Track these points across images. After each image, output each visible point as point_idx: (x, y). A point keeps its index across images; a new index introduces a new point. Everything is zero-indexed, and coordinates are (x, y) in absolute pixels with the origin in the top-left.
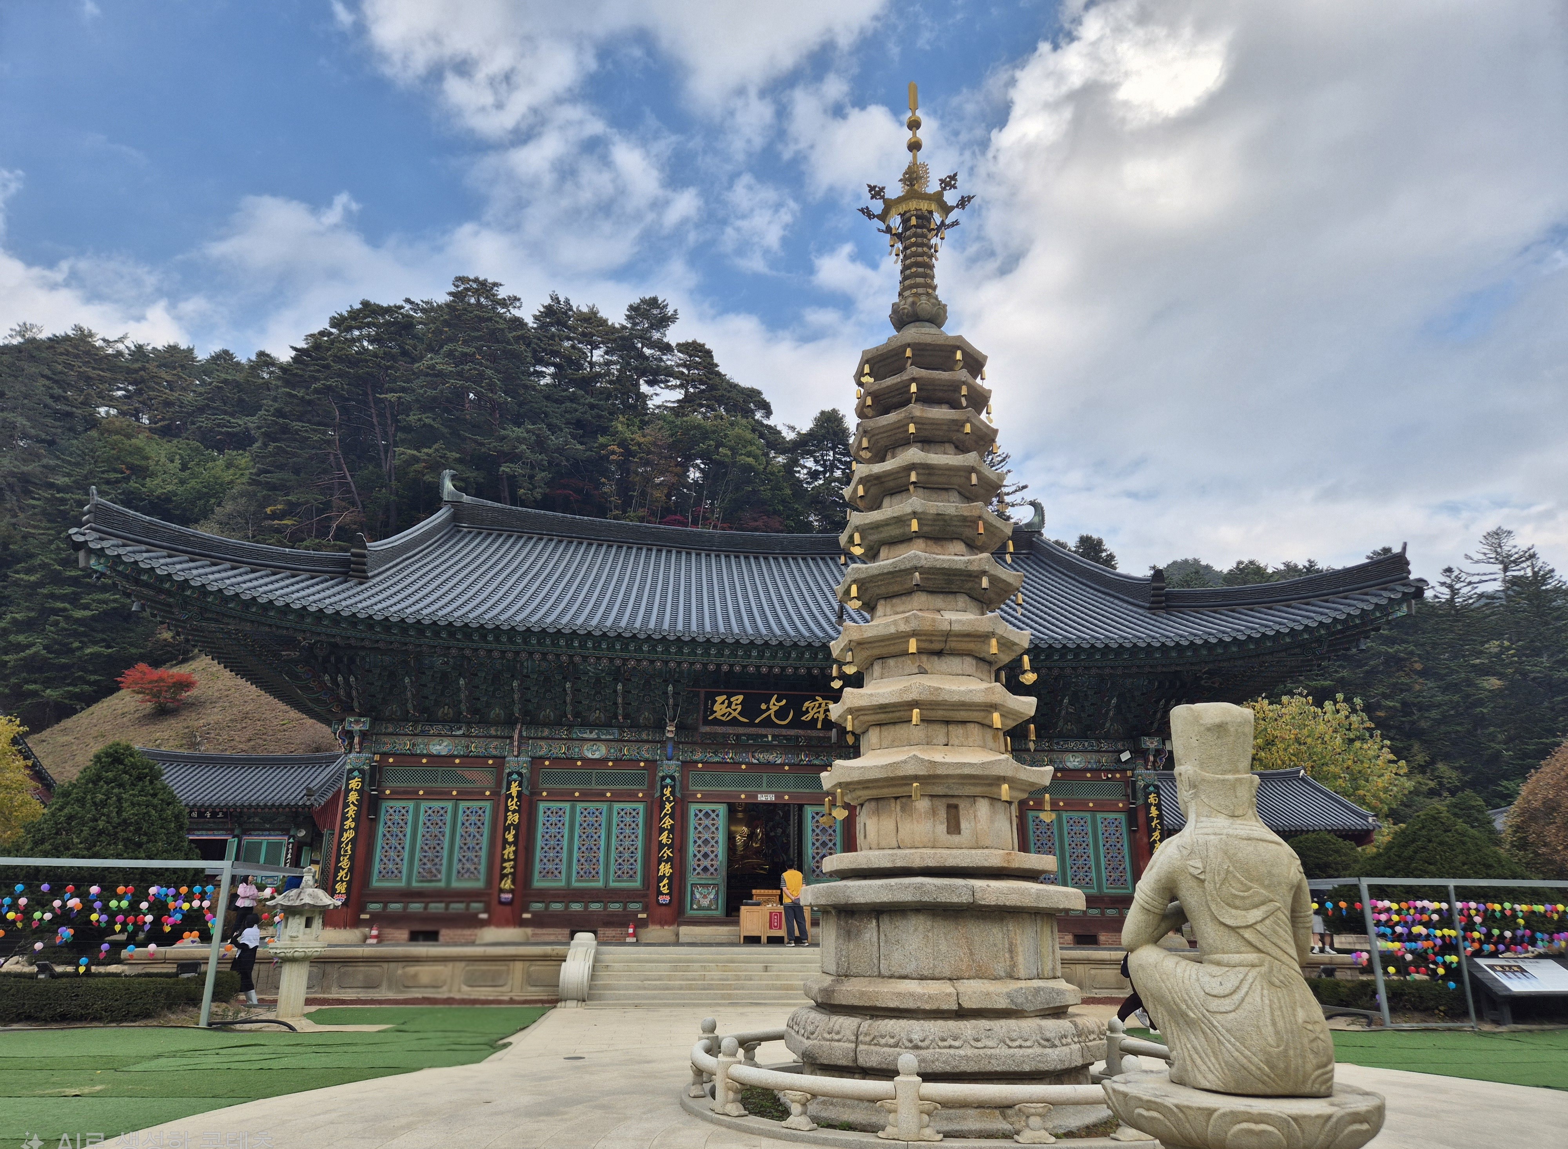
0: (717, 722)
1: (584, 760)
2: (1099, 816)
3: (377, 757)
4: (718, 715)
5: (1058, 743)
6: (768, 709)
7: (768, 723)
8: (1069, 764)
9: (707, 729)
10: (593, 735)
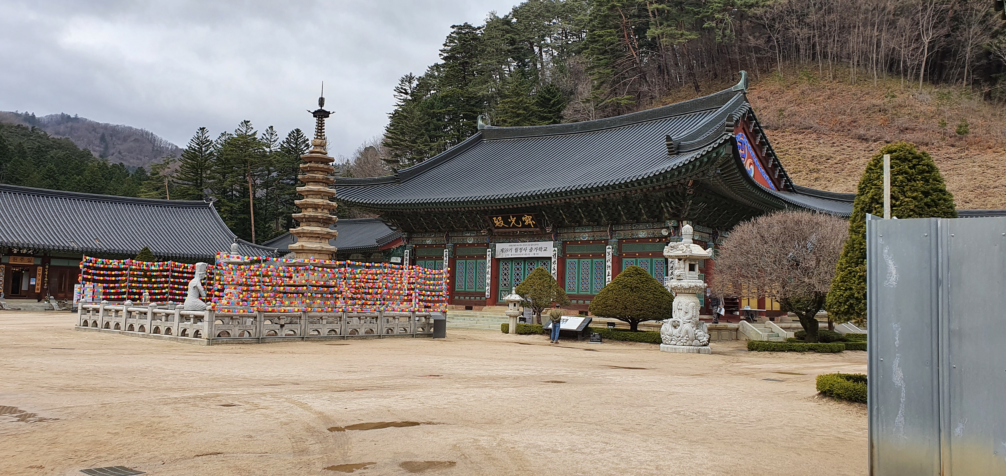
0: (498, 227)
1: (469, 244)
2: (654, 260)
3: (414, 246)
4: (497, 224)
5: (635, 226)
6: (512, 221)
7: (514, 226)
8: (640, 236)
9: (496, 230)
10: (469, 235)
